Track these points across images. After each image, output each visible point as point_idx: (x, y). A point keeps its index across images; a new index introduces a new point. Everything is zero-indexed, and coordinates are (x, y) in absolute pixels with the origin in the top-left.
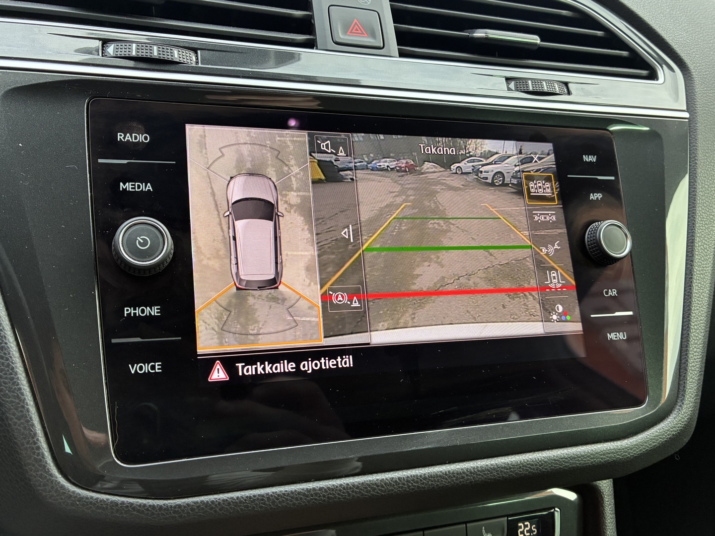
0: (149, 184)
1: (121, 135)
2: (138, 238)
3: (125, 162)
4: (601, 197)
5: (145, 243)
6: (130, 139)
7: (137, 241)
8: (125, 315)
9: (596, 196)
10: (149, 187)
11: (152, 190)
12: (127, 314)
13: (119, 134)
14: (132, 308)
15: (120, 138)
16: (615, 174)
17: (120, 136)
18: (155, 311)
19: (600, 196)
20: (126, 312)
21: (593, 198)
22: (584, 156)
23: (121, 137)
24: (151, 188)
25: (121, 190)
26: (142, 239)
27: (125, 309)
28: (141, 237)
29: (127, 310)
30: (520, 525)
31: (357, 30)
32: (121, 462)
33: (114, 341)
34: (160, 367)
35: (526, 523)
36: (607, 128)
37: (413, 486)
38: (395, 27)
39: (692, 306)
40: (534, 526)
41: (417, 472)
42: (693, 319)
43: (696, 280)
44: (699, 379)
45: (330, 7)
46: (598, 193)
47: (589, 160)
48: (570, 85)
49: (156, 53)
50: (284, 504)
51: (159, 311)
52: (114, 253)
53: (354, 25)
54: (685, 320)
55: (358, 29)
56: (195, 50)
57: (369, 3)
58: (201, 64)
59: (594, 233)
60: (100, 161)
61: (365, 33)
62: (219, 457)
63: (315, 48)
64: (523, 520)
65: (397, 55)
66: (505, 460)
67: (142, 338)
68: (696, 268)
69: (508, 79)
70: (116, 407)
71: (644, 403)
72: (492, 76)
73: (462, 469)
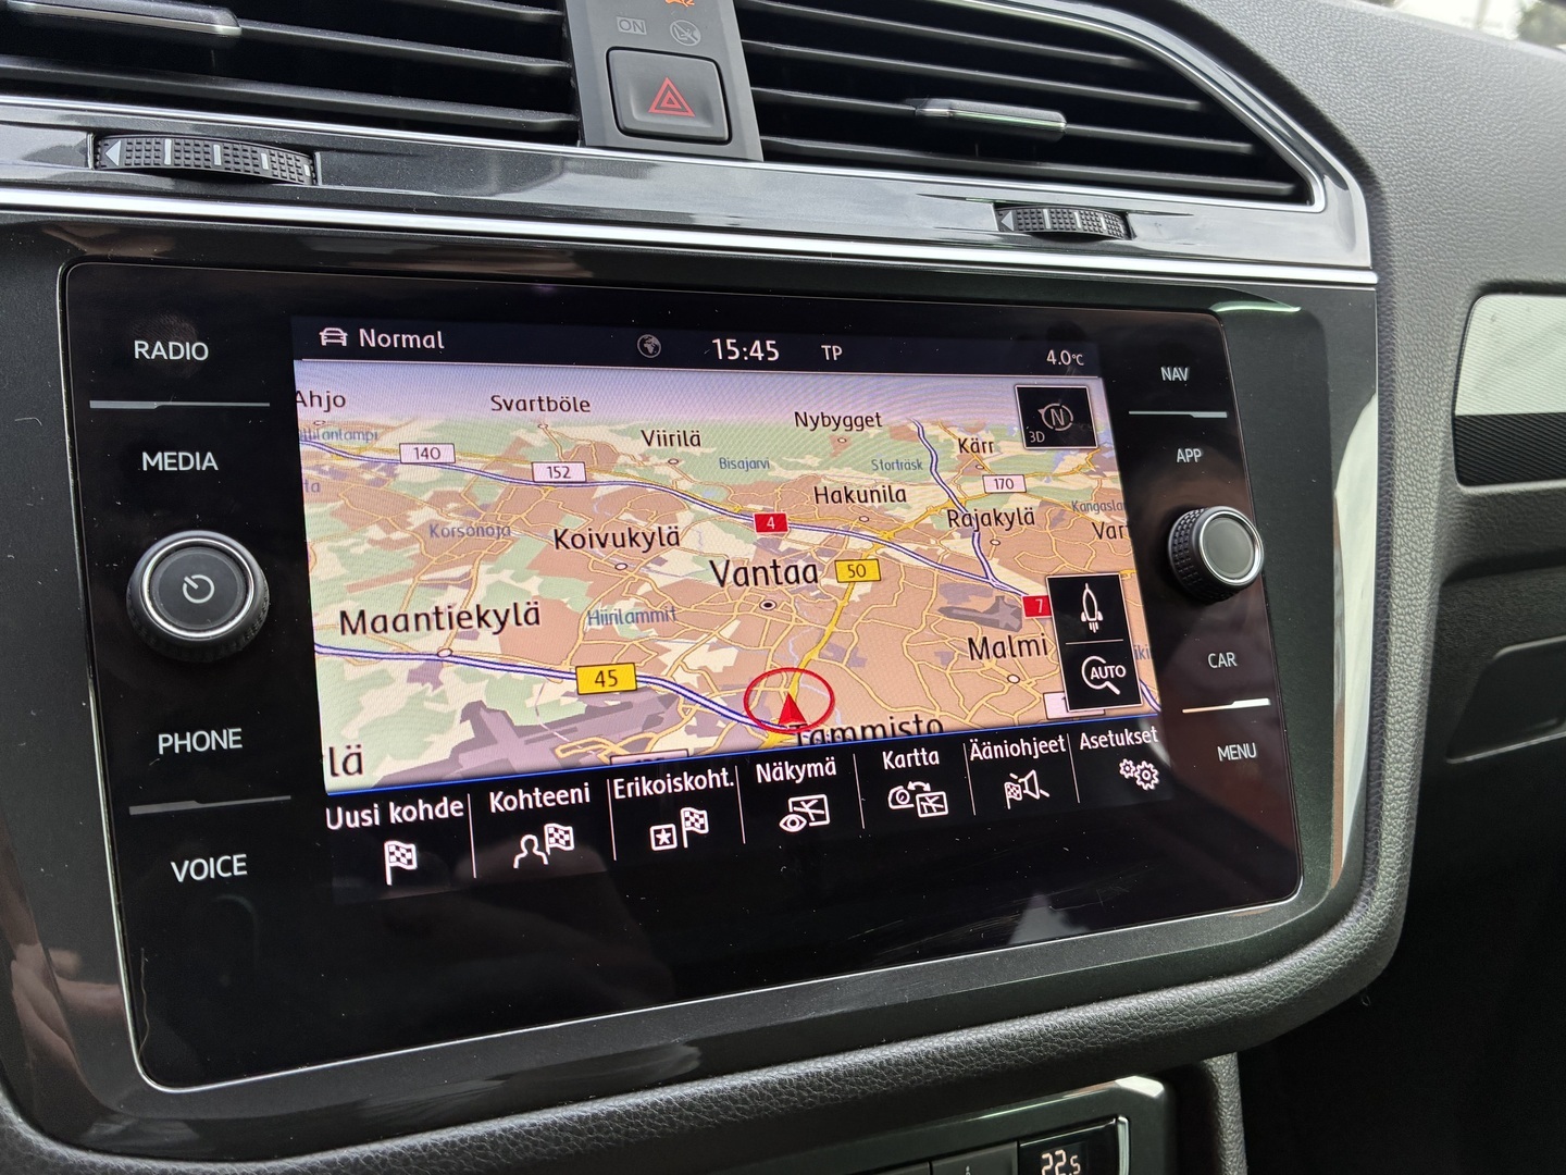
0: (209, 455)
1: (141, 346)
2: (187, 579)
3: (154, 405)
4: (1200, 455)
5: (203, 590)
6: (163, 353)
7: (185, 586)
8: (161, 752)
9: (1189, 453)
10: (211, 461)
11: (216, 468)
12: (164, 748)
13: (137, 343)
14: (176, 735)
15: (140, 353)
16: (1227, 405)
17: (140, 348)
18: (229, 739)
19: (1197, 453)
20: (162, 745)
21: (1183, 458)
22: (1162, 369)
23: (143, 351)
24: (214, 464)
25: (145, 468)
26: (195, 581)
27: (161, 737)
28: (194, 577)
29: (166, 740)
30: (1044, 1156)
31: (670, 102)
32: (158, 1082)
33: (135, 810)
34: (244, 864)
35: (1057, 1153)
36: (1211, 308)
37: (811, 1097)
38: (754, 94)
39: (1390, 683)
40: (1075, 1157)
41: (819, 1065)
42: (1392, 710)
43: (1397, 626)
44: (1406, 836)
45: (611, 53)
46: (1193, 448)
47: (1174, 376)
48: (1131, 217)
49: (218, 161)
50: (531, 1154)
51: (239, 738)
52: (130, 613)
53: (666, 92)
54: (1375, 712)
55: (675, 101)
56: (308, 152)
57: (696, 42)
58: (324, 183)
59: (1186, 534)
60: (94, 404)
61: (688, 109)
62: (380, 1059)
63: (579, 142)
64: (1051, 1147)
65: (761, 156)
66: (1007, 1028)
67: (199, 801)
68: (1397, 601)
69: (1000, 207)
70: (144, 960)
71: (1295, 892)
72: (964, 199)
73: (916, 1055)
